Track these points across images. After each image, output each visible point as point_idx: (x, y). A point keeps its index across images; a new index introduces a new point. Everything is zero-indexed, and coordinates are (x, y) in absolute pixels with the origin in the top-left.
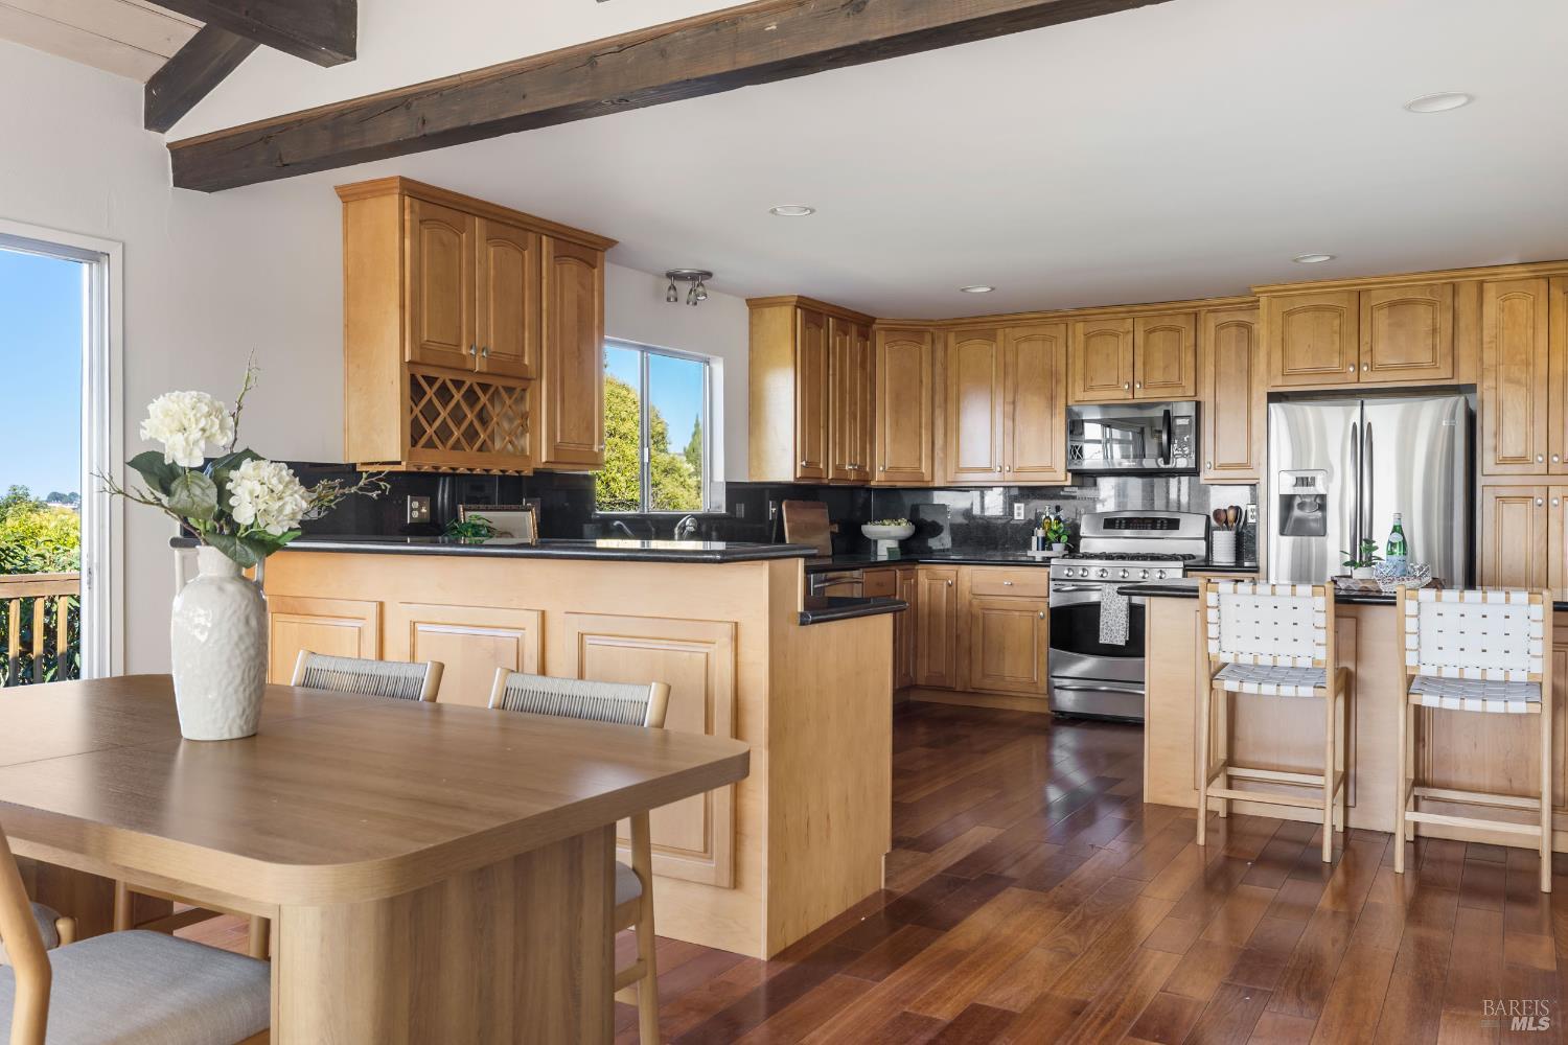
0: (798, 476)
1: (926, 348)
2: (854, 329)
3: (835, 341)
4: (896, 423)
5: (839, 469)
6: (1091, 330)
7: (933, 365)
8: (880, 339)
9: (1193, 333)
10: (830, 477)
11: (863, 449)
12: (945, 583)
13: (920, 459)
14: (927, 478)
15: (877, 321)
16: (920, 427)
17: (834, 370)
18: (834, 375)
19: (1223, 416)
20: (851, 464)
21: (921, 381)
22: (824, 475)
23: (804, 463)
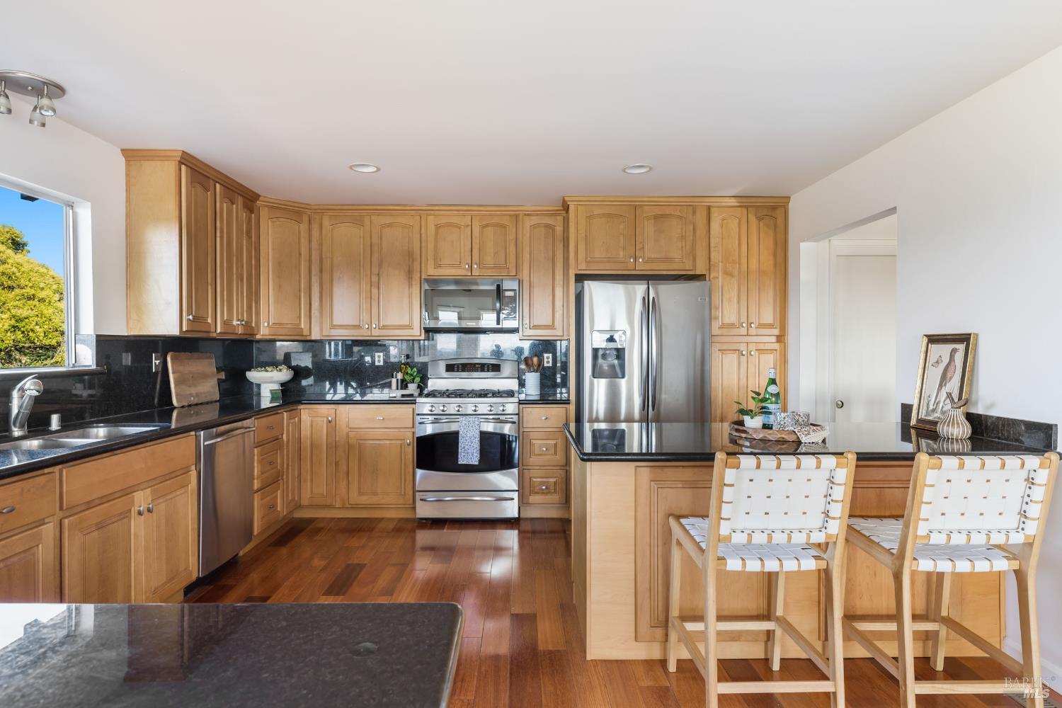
0: (184, 329)
1: (304, 227)
2: (240, 200)
3: (222, 206)
4: (279, 287)
5: (226, 323)
6: (439, 222)
7: (310, 241)
8: (264, 214)
9: (514, 230)
10: (219, 331)
11: (249, 307)
12: (325, 419)
13: (300, 317)
14: (306, 332)
15: (261, 199)
16: (300, 291)
17: (222, 232)
18: (222, 237)
19: (536, 291)
20: (238, 320)
21: (300, 254)
22: (213, 330)
23: (191, 317)
